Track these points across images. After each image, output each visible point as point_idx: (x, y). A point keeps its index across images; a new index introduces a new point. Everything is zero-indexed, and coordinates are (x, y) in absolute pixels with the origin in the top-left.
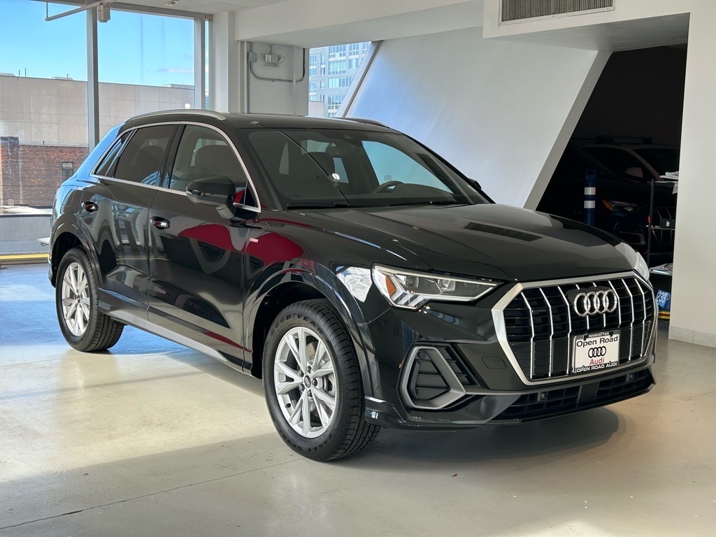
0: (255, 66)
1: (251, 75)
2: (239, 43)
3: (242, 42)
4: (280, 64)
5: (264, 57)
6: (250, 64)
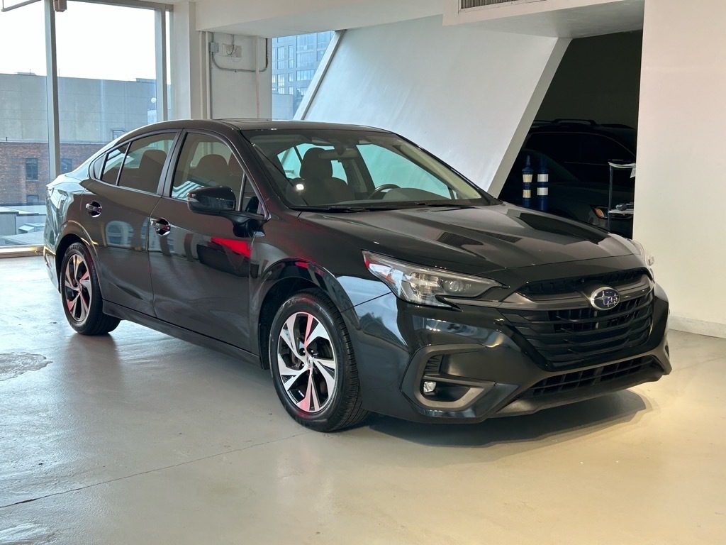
0: (217, 56)
1: (213, 66)
2: (201, 33)
3: (204, 32)
4: (241, 55)
6: (212, 55)
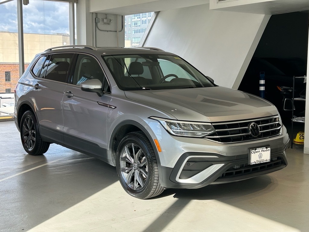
0: (99, 25)
1: (97, 29)
2: (91, 13)
3: (93, 13)
4: (111, 24)
5: (103, 20)
6: (96, 24)
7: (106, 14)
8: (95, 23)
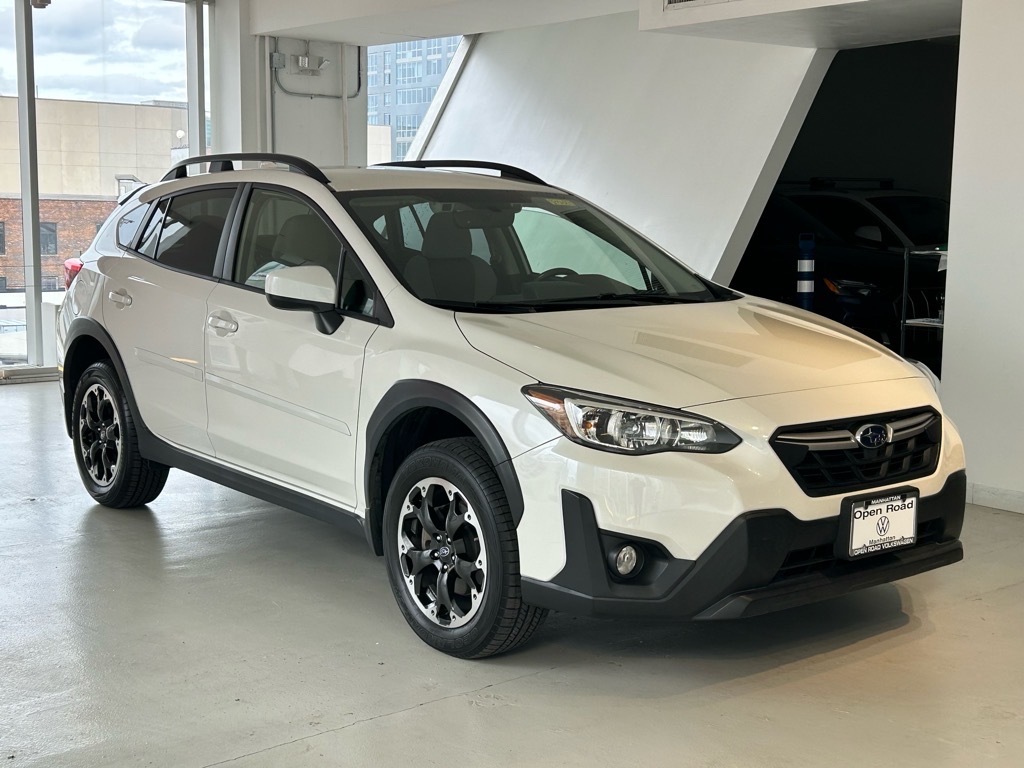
0: (283, 75)
1: (277, 89)
2: (258, 39)
3: (263, 37)
4: (321, 72)
5: (297, 61)
6: (274, 71)
7: (307, 42)
8: (271, 68)
